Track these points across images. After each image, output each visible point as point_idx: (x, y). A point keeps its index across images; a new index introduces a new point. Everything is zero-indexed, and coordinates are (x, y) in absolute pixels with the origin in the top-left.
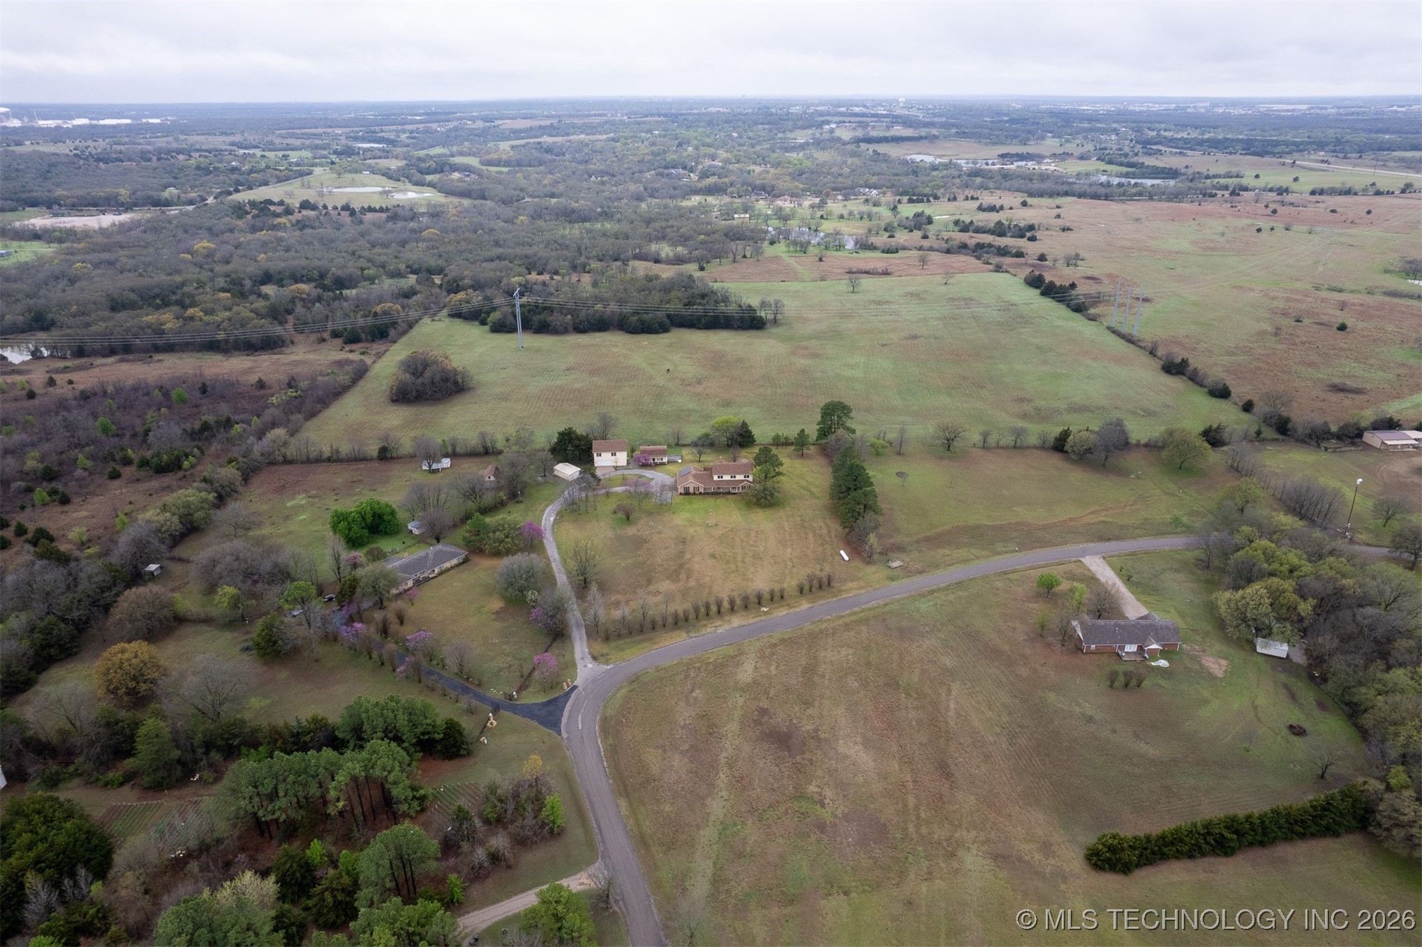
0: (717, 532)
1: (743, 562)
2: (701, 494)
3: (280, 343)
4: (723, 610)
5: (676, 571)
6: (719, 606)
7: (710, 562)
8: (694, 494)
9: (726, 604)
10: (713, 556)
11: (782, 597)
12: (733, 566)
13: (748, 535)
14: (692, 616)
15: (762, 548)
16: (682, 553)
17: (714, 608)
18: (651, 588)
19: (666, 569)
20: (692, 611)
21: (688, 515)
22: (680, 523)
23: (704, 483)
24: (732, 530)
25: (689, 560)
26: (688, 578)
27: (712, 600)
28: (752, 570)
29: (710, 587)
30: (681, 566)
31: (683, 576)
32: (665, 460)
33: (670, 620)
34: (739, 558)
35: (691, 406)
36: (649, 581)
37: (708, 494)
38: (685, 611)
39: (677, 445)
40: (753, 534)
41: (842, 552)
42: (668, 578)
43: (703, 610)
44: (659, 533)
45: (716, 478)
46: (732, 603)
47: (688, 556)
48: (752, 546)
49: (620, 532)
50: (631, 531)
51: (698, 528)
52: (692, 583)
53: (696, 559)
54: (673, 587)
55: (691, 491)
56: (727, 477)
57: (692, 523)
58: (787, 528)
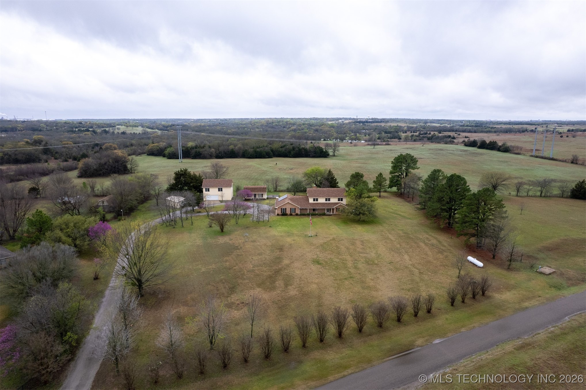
0: (320, 241)
1: (356, 268)
2: (297, 215)
3: (37, 160)
4: (346, 331)
5: (270, 277)
6: (340, 325)
7: (314, 268)
8: (291, 215)
9: (351, 323)
10: (317, 262)
11: (429, 311)
12: (344, 273)
13: (353, 244)
14: (296, 342)
15: (373, 255)
16: (279, 260)
17: (332, 329)
18: (234, 298)
19: (258, 275)
20: (295, 333)
21: (286, 229)
22: (276, 234)
23: (300, 205)
24: (334, 239)
25: (288, 266)
26: (286, 285)
27: (329, 315)
28: (370, 276)
29: (319, 297)
30: (278, 272)
31: (280, 283)
32: (265, 196)
33: (257, 350)
34: (350, 264)
35: (285, 177)
36: (232, 290)
37: (304, 215)
38: (283, 334)
39: (276, 191)
40: (358, 243)
41: (470, 258)
42: (259, 285)
43: (314, 332)
44: (254, 241)
45: (311, 201)
46: (360, 319)
47: (286, 262)
48: (360, 253)
49: (210, 240)
50: (223, 240)
51: (296, 238)
52: (293, 292)
53: (296, 264)
54: (266, 296)
55: (288, 212)
56: (322, 200)
57: (289, 234)
58: (392, 238)
